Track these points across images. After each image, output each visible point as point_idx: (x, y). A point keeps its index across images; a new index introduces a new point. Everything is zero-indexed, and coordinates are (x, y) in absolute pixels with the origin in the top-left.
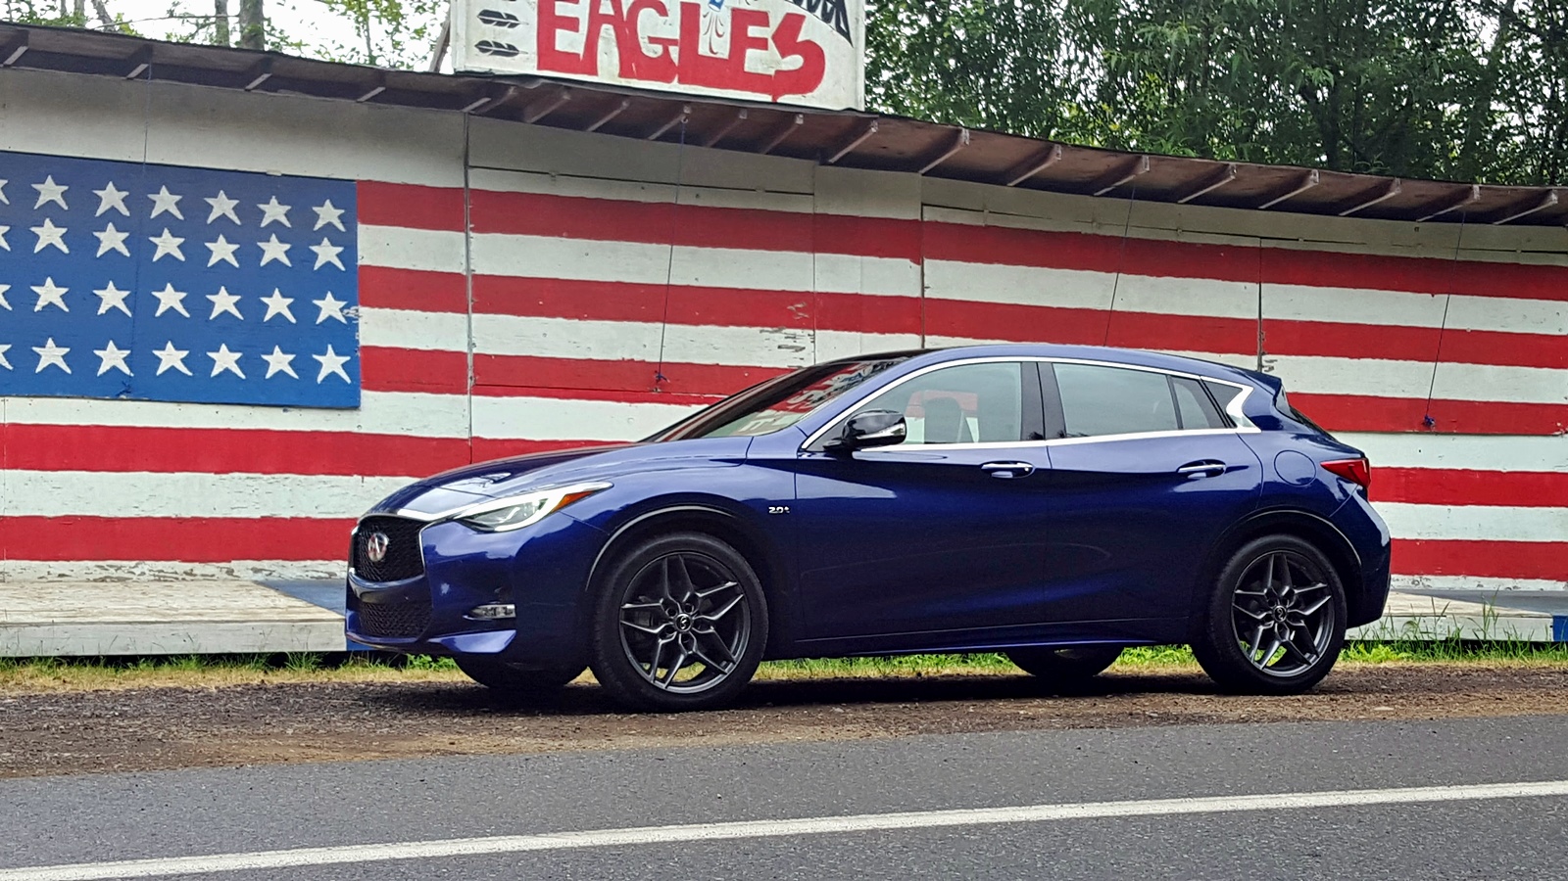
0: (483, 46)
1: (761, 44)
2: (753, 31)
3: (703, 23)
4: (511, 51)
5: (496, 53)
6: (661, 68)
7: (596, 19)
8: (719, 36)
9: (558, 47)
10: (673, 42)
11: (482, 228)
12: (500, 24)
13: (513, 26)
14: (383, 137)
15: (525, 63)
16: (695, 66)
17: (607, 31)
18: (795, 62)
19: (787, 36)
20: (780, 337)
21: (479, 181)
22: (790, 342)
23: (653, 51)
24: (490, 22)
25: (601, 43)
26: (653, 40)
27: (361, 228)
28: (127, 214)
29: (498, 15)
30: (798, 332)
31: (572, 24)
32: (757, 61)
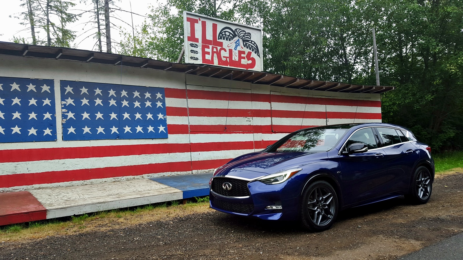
0: (191, 58)
1: (244, 58)
2: (242, 55)
3: (233, 53)
4: (197, 59)
5: (194, 59)
6: (226, 63)
7: (213, 52)
8: (236, 56)
9: (206, 58)
10: (228, 57)
11: (190, 98)
12: (195, 53)
13: (197, 53)
14: (169, 78)
15: (200, 62)
16: (232, 63)
17: (215, 55)
18: (250, 62)
19: (249, 57)
20: (246, 119)
21: (189, 88)
22: (248, 120)
23: (224, 59)
24: (193, 52)
25: (214, 57)
26: (224, 57)
27: (166, 98)
28: (116, 96)
29: (194, 51)
30: (250, 118)
31: (208, 53)
32: (244, 62)
